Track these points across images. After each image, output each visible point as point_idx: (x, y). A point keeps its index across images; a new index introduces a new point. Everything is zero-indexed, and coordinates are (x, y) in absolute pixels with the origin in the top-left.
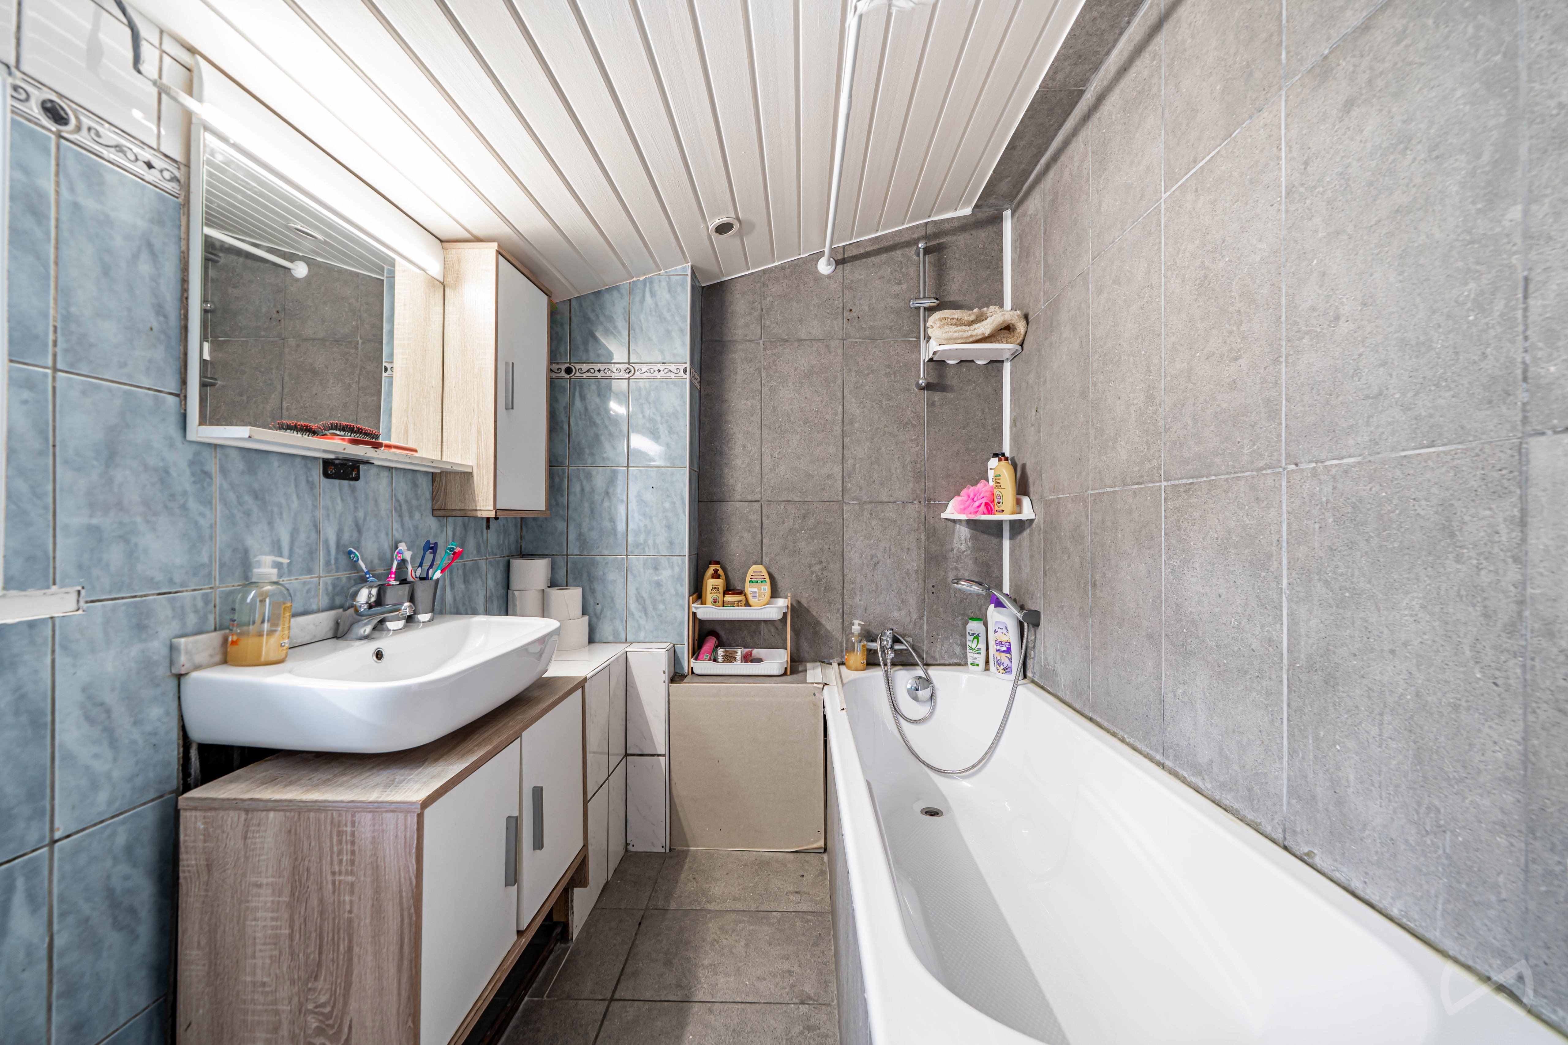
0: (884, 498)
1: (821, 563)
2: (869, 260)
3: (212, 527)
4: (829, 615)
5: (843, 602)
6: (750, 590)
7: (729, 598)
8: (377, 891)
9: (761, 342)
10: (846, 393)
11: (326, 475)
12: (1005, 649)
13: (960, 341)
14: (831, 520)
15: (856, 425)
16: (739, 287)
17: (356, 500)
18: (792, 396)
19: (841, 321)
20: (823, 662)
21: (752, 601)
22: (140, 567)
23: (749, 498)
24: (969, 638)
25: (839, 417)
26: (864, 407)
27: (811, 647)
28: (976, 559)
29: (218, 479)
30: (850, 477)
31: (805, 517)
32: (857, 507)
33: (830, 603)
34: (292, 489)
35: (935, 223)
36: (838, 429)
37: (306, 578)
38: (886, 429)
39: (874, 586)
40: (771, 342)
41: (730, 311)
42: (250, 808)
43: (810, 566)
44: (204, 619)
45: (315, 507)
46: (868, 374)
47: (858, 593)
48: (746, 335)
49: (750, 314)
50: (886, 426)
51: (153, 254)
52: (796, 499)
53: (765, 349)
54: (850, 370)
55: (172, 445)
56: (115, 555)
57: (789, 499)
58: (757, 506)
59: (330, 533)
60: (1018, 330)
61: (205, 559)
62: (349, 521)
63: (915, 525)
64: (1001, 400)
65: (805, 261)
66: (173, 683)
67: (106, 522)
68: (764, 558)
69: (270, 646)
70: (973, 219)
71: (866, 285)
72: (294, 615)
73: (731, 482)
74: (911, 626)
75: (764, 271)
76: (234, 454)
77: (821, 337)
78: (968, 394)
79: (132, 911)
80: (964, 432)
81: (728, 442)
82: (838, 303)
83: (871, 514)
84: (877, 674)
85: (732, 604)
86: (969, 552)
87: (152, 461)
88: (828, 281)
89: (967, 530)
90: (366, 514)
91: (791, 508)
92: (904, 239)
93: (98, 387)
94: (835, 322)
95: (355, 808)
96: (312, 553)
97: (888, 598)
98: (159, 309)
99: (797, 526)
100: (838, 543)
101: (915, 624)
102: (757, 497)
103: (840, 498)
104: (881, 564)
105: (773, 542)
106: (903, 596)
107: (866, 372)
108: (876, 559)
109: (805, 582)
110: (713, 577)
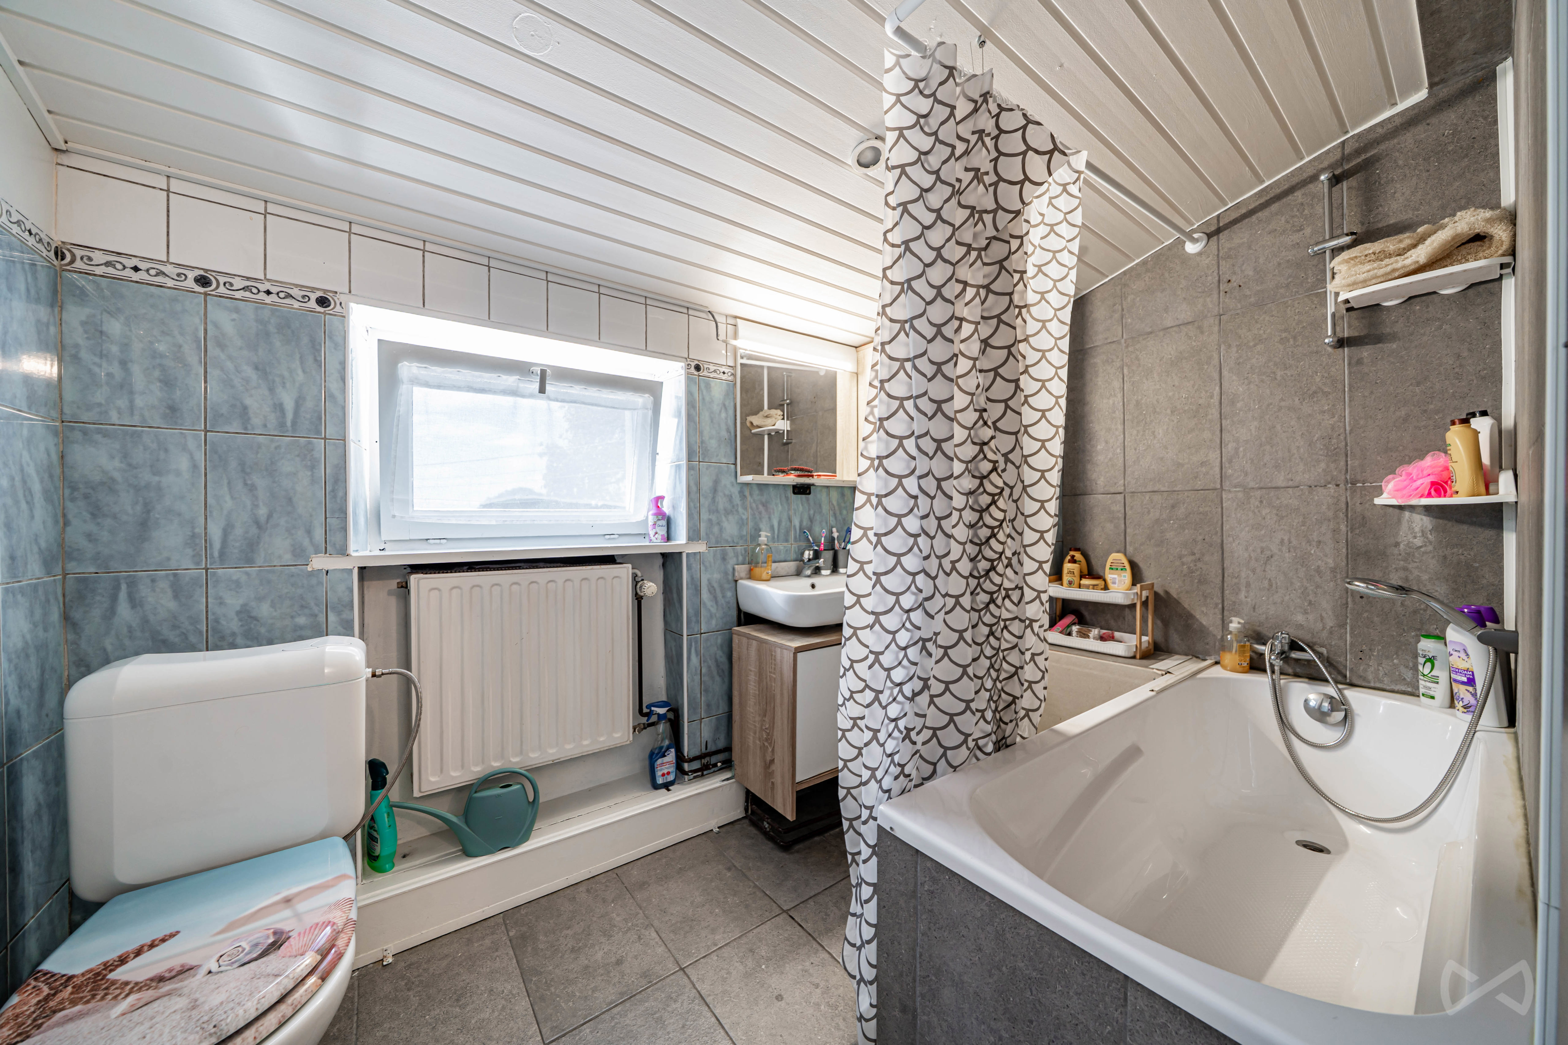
0: (1280, 481)
1: (1194, 554)
2: (1254, 218)
3: (747, 519)
4: (1204, 609)
5: (1223, 597)
6: (1110, 576)
7: (1085, 582)
8: (782, 684)
9: (1123, 341)
10: (1225, 373)
11: (794, 493)
12: (1465, 679)
13: (1374, 281)
14: (1207, 509)
15: (1239, 405)
16: (1099, 295)
17: (809, 504)
18: (1158, 387)
19: (1216, 296)
20: (1197, 657)
21: (1110, 585)
22: (724, 535)
23: (1112, 491)
24: (1421, 660)
25: (1215, 400)
26: (1249, 383)
27: (1182, 640)
28: (1445, 557)
29: (749, 498)
30: (1230, 461)
31: (1173, 507)
32: (1240, 495)
33: (1205, 597)
34: (778, 501)
35: (1359, 135)
36: (1214, 413)
37: (786, 544)
38: (1283, 404)
39: (1266, 582)
40: (1133, 338)
41: (1090, 320)
42: (749, 637)
43: (1180, 557)
44: (744, 559)
45: (789, 509)
46: (1255, 346)
47: (1243, 589)
48: (1106, 339)
49: (1111, 317)
50: (1282, 400)
51: (726, 409)
52: (1163, 489)
53: (1127, 347)
54: (1230, 346)
55: (733, 485)
56: (716, 530)
57: (1156, 489)
58: (1120, 497)
59: (796, 522)
60: (1497, 237)
61: (745, 533)
62: (806, 517)
63: (1330, 514)
64: (1499, 334)
65: (1170, 247)
66: (733, 584)
67: (714, 518)
68: (1128, 547)
69: (765, 573)
70: (1432, 102)
71: (1250, 248)
72: (775, 562)
73: (1094, 476)
74: (1325, 634)
75: (1124, 273)
76: (755, 487)
77: (1190, 320)
78: (1425, 338)
79: (723, 671)
80: (1417, 390)
81: (1090, 440)
82: (1212, 279)
83: (1261, 502)
84: (1262, 682)
85: (1087, 587)
86: (1430, 548)
87: (727, 492)
88: (1198, 259)
89: (1425, 518)
90: (815, 512)
91: (1157, 498)
92: (1305, 175)
93: (710, 466)
94: (1208, 300)
95: (776, 645)
96: (787, 533)
97: (1287, 598)
98: (728, 431)
99: (1164, 516)
100: (1216, 533)
101: (1331, 633)
102: (1121, 489)
103: (1219, 487)
104: (1276, 558)
105: (1137, 532)
106: (1311, 597)
107: (1251, 344)
108: (1268, 553)
109: (1175, 572)
110: (1069, 562)
